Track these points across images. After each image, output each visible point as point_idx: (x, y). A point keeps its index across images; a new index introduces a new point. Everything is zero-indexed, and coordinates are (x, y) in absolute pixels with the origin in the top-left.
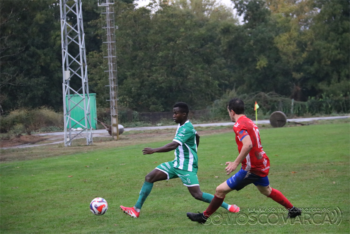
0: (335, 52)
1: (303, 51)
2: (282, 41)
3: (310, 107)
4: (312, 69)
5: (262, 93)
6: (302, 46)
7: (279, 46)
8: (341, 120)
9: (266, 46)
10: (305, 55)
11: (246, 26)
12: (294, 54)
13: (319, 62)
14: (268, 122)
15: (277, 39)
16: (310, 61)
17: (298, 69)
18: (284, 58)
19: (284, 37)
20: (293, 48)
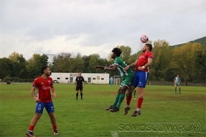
0: (38, 70)
1: (32, 69)
2: (27, 67)
3: (25, 81)
4: (33, 73)
5: (15, 77)
6: (31, 68)
7: (27, 68)
8: (23, 84)
9: (24, 67)
10: (32, 70)
11: (20, 63)
12: (29, 69)
13: (35, 72)
14: (6, 83)
15: (26, 66)
16: (33, 71)
17: (30, 72)
18: (27, 70)
19: (28, 66)
20: (29, 68)
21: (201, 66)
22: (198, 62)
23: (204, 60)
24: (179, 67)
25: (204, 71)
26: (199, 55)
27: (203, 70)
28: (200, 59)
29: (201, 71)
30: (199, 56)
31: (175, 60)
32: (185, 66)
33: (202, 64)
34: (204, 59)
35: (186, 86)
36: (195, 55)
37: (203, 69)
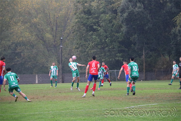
21: (92, 34)
22: (84, 25)
23: (97, 20)
24: (33, 38)
25: (99, 47)
26: (86, 10)
27: (97, 45)
28: (88, 19)
29: (93, 48)
30: (85, 13)
31: (24, 23)
32: (48, 36)
33: (94, 30)
34: (97, 18)
35: (63, 82)
36: (77, 9)
37: (96, 43)
